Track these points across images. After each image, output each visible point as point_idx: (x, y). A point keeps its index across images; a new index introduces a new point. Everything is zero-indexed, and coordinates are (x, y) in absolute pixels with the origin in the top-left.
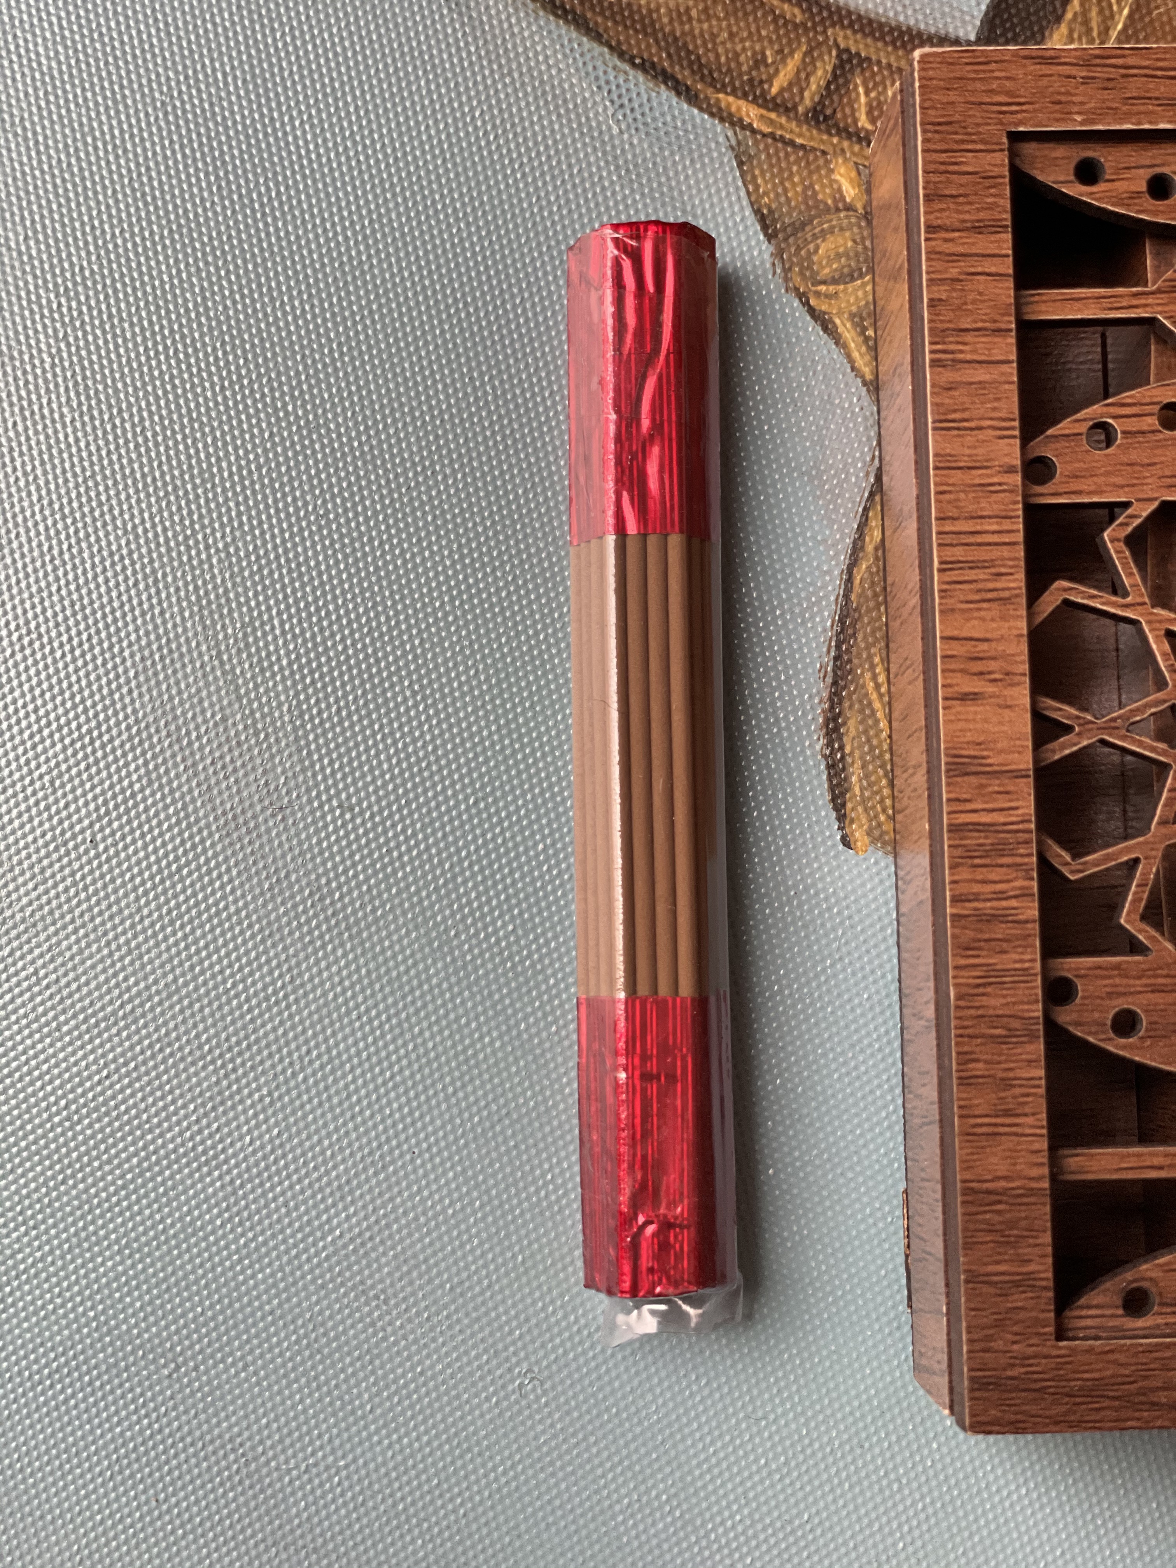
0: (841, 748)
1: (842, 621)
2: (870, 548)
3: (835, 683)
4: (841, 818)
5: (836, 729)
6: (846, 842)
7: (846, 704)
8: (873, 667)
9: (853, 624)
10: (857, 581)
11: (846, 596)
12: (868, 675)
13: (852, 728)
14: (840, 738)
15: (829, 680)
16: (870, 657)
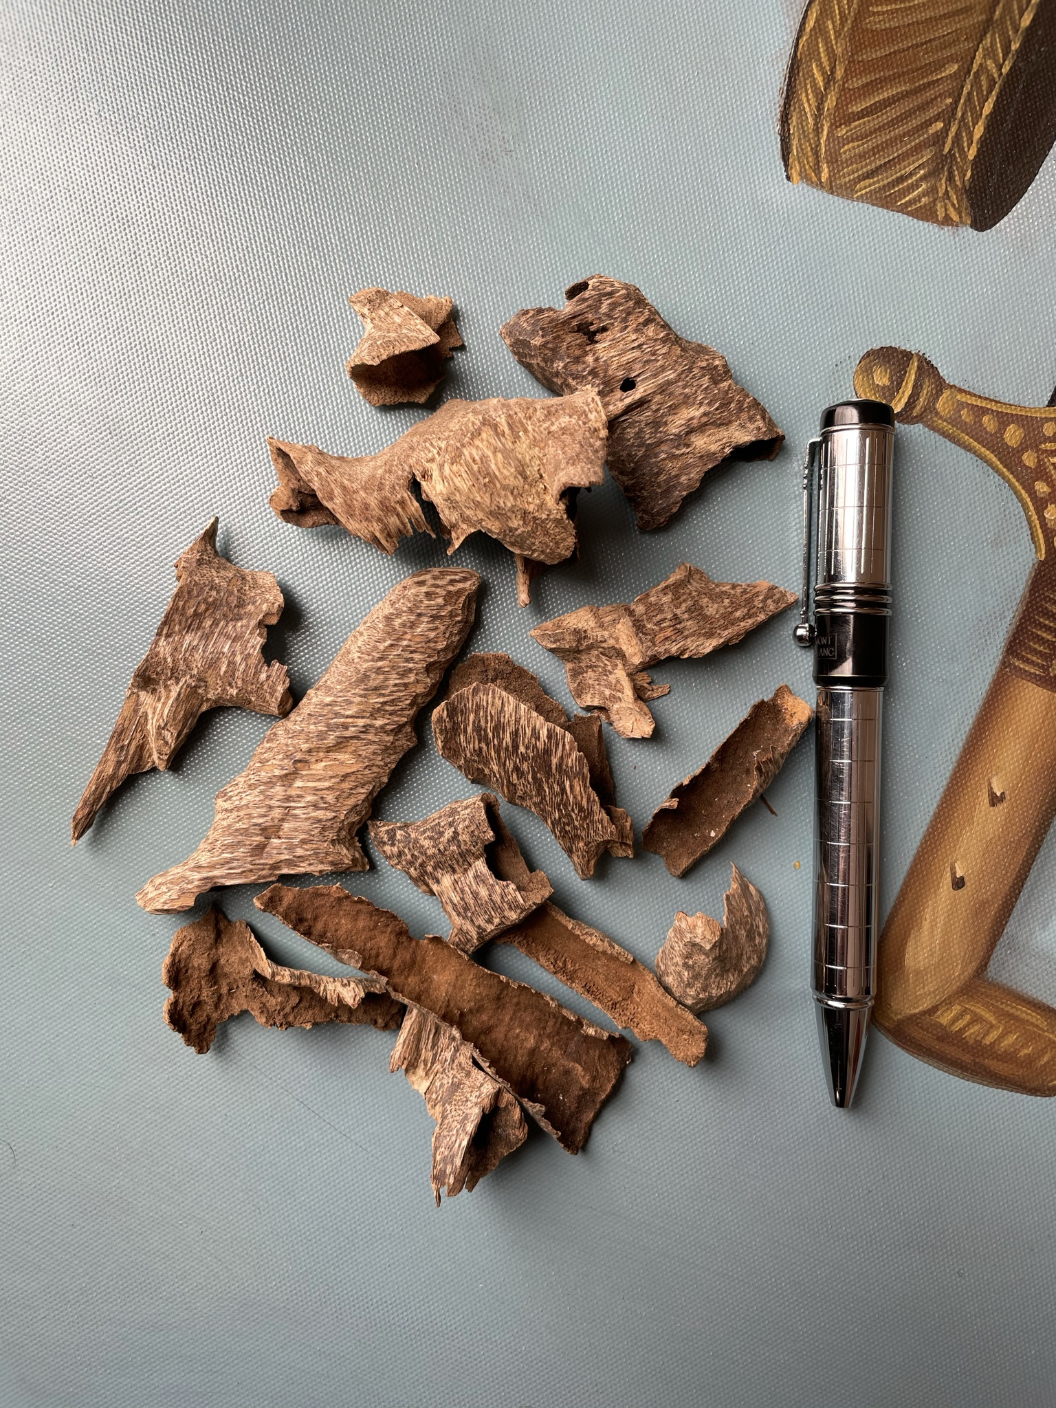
0: (789, 130)
1: (792, 65)
2: (808, 30)
3: (787, 97)
4: (786, 164)
5: (787, 119)
6: (788, 178)
7: (792, 108)
8: (806, 90)
9: (798, 67)
10: (800, 46)
11: (795, 52)
12: (804, 95)
13: (794, 121)
14: (789, 125)
15: (784, 96)
16: (806, 85)
